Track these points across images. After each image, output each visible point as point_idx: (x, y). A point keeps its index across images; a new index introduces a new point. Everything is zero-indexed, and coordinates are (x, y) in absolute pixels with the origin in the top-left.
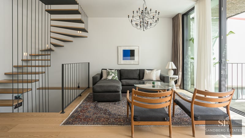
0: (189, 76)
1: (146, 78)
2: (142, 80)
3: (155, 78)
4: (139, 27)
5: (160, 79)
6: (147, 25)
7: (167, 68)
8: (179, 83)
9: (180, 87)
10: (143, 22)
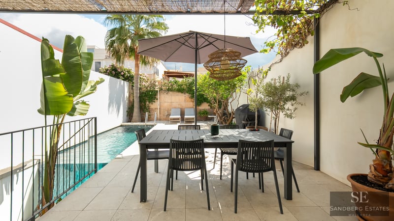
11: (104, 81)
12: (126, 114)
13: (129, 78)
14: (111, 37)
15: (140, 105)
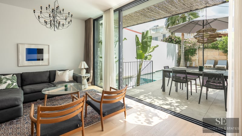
0: (99, 73)
1: (57, 80)
2: (53, 83)
3: (68, 79)
4: (49, 25)
5: (73, 79)
6: (59, 25)
7: (79, 67)
8: (91, 80)
9: (91, 84)
10: (54, 21)
11: (158, 46)
12: (177, 62)
13: (178, 42)
14: (168, 22)
15: (185, 57)
